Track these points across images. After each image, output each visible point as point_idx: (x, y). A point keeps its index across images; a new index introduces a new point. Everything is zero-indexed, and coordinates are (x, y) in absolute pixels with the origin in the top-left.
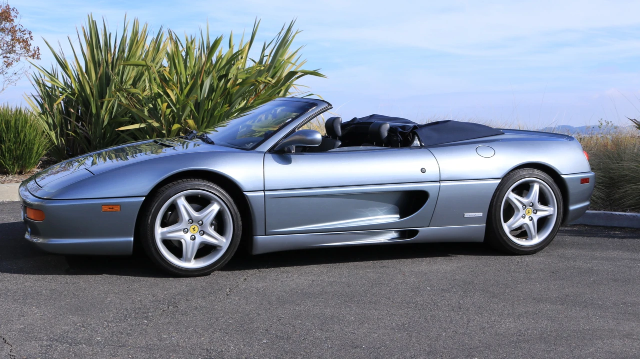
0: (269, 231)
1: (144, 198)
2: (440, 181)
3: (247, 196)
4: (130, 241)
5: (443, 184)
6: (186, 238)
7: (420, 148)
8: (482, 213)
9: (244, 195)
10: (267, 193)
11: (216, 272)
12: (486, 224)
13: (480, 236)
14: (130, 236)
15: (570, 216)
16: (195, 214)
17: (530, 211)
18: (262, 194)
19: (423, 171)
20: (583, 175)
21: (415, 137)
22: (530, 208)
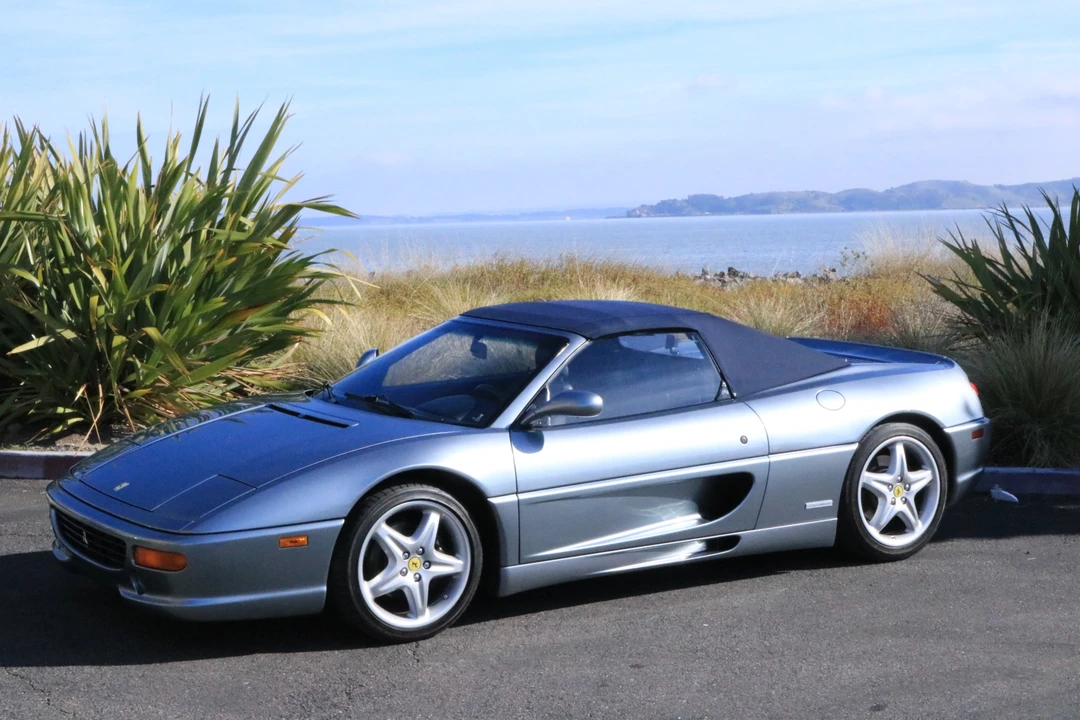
0: (525, 556)
1: (343, 521)
2: (770, 454)
3: (492, 504)
4: (322, 593)
5: (774, 458)
6: (409, 581)
7: (731, 402)
8: (831, 501)
9: (488, 502)
10: (522, 497)
11: (448, 631)
12: (838, 517)
13: (830, 538)
14: (321, 584)
15: (958, 492)
16: (408, 541)
17: (901, 490)
18: (513, 498)
19: (744, 440)
20: (975, 425)
21: (721, 383)
22: (899, 486)
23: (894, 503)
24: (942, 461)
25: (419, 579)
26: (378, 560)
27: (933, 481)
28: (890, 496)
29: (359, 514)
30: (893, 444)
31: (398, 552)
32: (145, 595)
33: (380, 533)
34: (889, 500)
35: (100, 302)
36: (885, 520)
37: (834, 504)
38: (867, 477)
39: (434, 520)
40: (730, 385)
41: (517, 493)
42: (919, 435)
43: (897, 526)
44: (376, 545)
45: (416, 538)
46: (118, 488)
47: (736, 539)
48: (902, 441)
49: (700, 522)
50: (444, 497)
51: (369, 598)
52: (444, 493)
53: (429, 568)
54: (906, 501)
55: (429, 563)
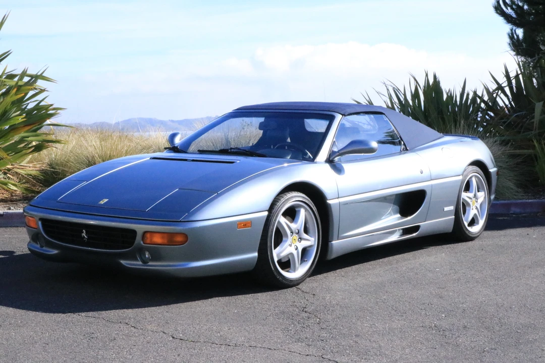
0: (341, 235)
1: (267, 213)
3: (330, 204)
4: (256, 257)
5: (433, 182)
9: (327, 203)
10: (341, 200)
12: (455, 216)
13: (450, 228)
14: (256, 252)
15: (492, 204)
17: (475, 202)
18: (337, 201)
19: (422, 173)
20: (496, 169)
21: (401, 142)
22: (474, 199)
23: (473, 209)
24: (488, 187)
27: (485, 198)
28: (471, 204)
30: (471, 177)
31: (288, 232)
32: (151, 264)
33: (281, 221)
34: (471, 207)
36: (470, 218)
37: (453, 208)
38: (464, 195)
39: (303, 214)
40: (406, 143)
41: (338, 198)
42: (479, 172)
43: (474, 221)
46: (102, 202)
48: (475, 175)
53: (300, 242)
54: (477, 208)
55: (300, 239)
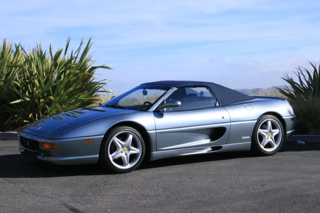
0: (158, 149)
1: (104, 136)
2: (231, 122)
3: (148, 133)
4: (97, 157)
5: (232, 123)
6: (123, 155)
7: (219, 107)
8: (249, 137)
9: (147, 132)
10: (157, 131)
11: (134, 171)
12: (251, 142)
13: (249, 148)
14: (97, 154)
15: (287, 137)
16: (123, 143)
17: (270, 135)
18: (155, 131)
19: (223, 118)
20: (291, 117)
21: (216, 102)
22: (269, 133)
23: (268, 139)
24: (282, 127)
25: (126, 154)
26: (114, 148)
27: (279, 133)
28: (267, 136)
29: (108, 134)
30: (267, 121)
31: (120, 146)
32: (45, 158)
33: (115, 140)
34: (266, 138)
35: (37, 90)
36: (265, 144)
37: (250, 137)
38: (260, 131)
39: (131, 137)
40: (219, 102)
41: (156, 130)
42: (275, 119)
43: (269, 145)
44: (113, 144)
45: (125, 142)
46: (38, 129)
47: (221, 147)
48: (270, 120)
49: (210, 141)
50: (134, 130)
51: (111, 159)
52: (134, 129)
53: (129, 151)
54: (272, 138)
55: (129, 150)
